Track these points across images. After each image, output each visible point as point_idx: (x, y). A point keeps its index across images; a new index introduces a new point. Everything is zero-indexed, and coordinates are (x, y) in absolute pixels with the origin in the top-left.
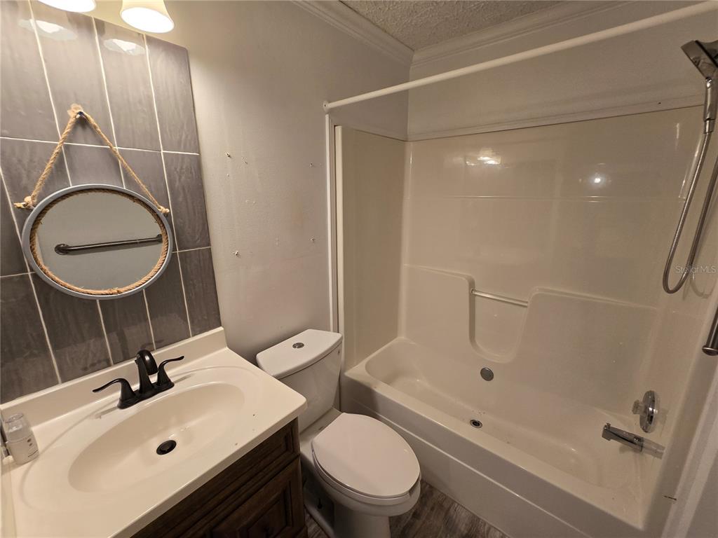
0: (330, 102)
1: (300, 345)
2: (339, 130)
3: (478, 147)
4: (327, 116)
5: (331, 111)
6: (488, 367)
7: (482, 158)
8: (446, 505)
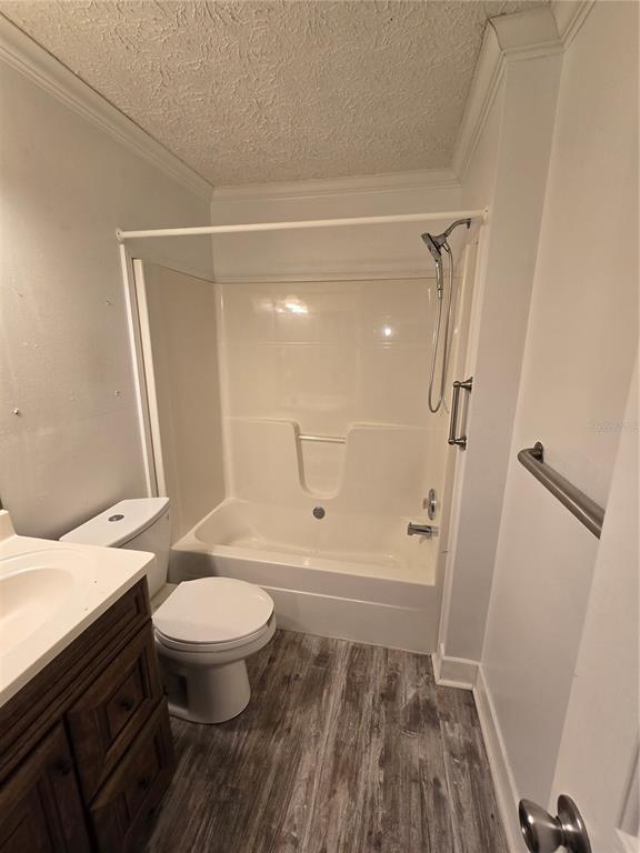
0: (124, 231)
1: (119, 517)
2: (138, 264)
3: (284, 296)
4: (122, 247)
5: (126, 241)
6: (319, 506)
7: (289, 306)
8: (297, 640)
